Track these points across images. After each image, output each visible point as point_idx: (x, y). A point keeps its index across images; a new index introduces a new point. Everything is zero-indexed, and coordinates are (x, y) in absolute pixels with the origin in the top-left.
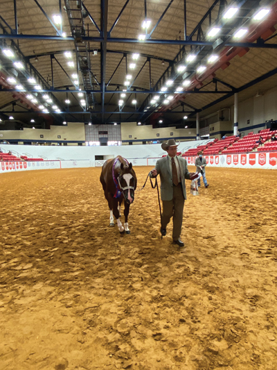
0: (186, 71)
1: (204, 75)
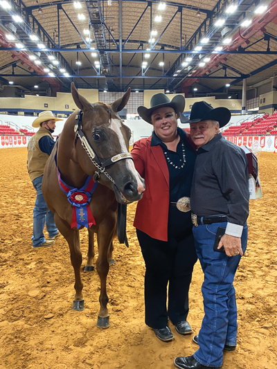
0: (227, 26)
1: (250, 30)
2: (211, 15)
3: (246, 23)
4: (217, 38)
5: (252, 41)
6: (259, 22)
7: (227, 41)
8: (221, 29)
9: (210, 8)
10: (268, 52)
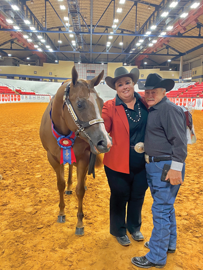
0: (170, 17)
1: (187, 20)
2: (159, 8)
3: (184, 15)
4: (162, 26)
5: (188, 28)
6: (194, 15)
7: (170, 28)
8: (166, 19)
9: (157, 3)
10: (200, 37)
